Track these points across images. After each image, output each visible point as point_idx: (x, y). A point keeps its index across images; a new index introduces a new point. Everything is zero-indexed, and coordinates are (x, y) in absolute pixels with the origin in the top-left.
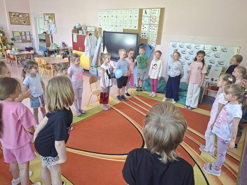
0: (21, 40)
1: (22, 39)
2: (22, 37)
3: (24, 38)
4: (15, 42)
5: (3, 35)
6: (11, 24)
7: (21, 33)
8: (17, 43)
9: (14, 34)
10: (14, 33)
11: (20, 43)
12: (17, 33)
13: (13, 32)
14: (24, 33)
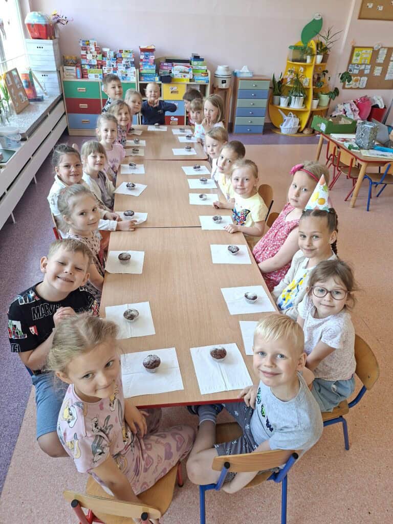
0: (365, 79)
1: (370, 76)
2: (372, 70)
3: (378, 71)
4: (344, 88)
5: (322, 62)
6: (360, 18)
7: (375, 53)
8: (351, 88)
9: (354, 58)
10: (356, 51)
11: (358, 88)
12: (364, 51)
13: (353, 48)
14: (386, 51)
